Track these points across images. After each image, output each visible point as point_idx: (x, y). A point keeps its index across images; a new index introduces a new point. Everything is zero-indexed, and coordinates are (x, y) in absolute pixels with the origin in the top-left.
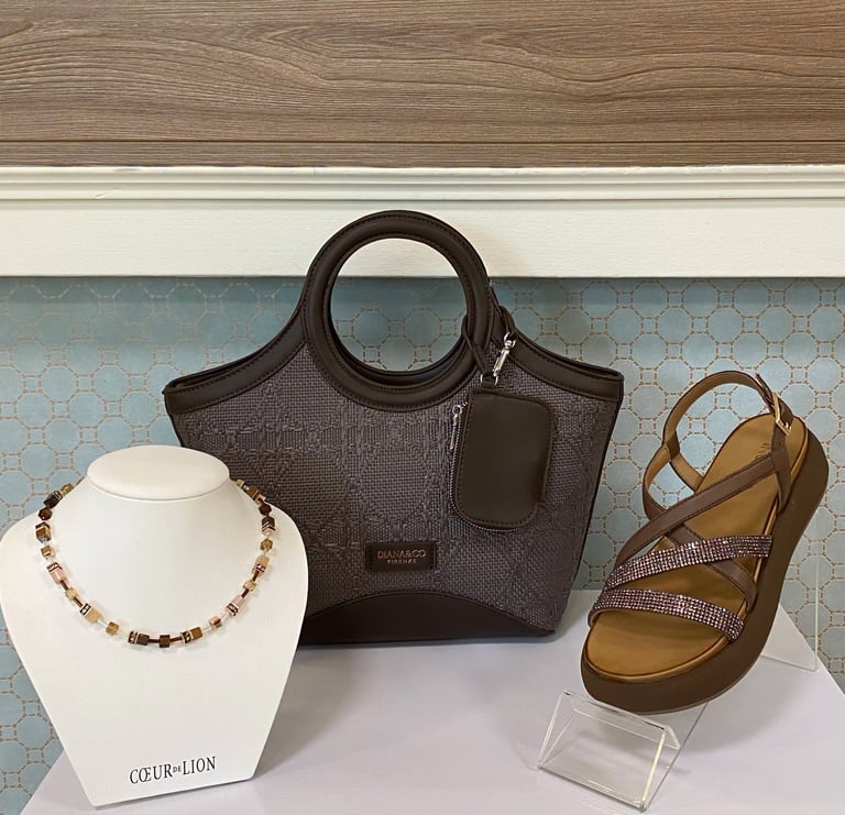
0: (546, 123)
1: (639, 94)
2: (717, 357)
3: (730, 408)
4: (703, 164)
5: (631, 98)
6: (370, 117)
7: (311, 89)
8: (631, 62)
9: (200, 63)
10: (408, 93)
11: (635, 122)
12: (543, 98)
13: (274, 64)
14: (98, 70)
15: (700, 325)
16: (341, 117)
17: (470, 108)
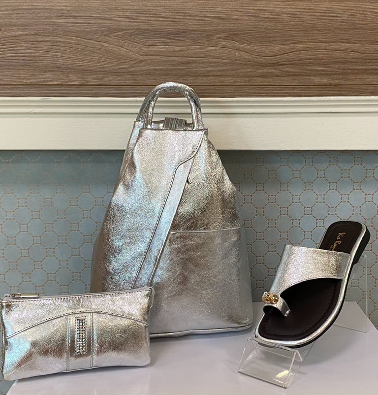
0: (247, 76)
1: (291, 63)
2: (330, 190)
3: (336, 214)
4: (322, 96)
5: (287, 64)
6: (163, 73)
7: (135, 60)
8: (287, 48)
9: (81, 48)
10: (180, 62)
11: (289, 76)
12: (245, 65)
13: (117, 48)
14: (33, 51)
15: (321, 174)
16: (149, 74)
17: (210, 69)
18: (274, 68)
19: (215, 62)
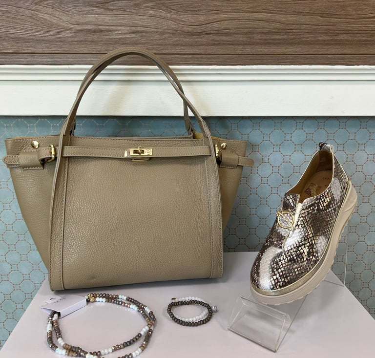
0: (173, 45)
1: (216, 32)
4: (245, 65)
5: (213, 34)
6: (93, 42)
7: (66, 29)
8: (212, 17)
10: (110, 31)
11: (214, 45)
12: (172, 34)
13: (48, 17)
16: (80, 42)
17: (139, 37)
18: (201, 37)
19: (143, 31)
